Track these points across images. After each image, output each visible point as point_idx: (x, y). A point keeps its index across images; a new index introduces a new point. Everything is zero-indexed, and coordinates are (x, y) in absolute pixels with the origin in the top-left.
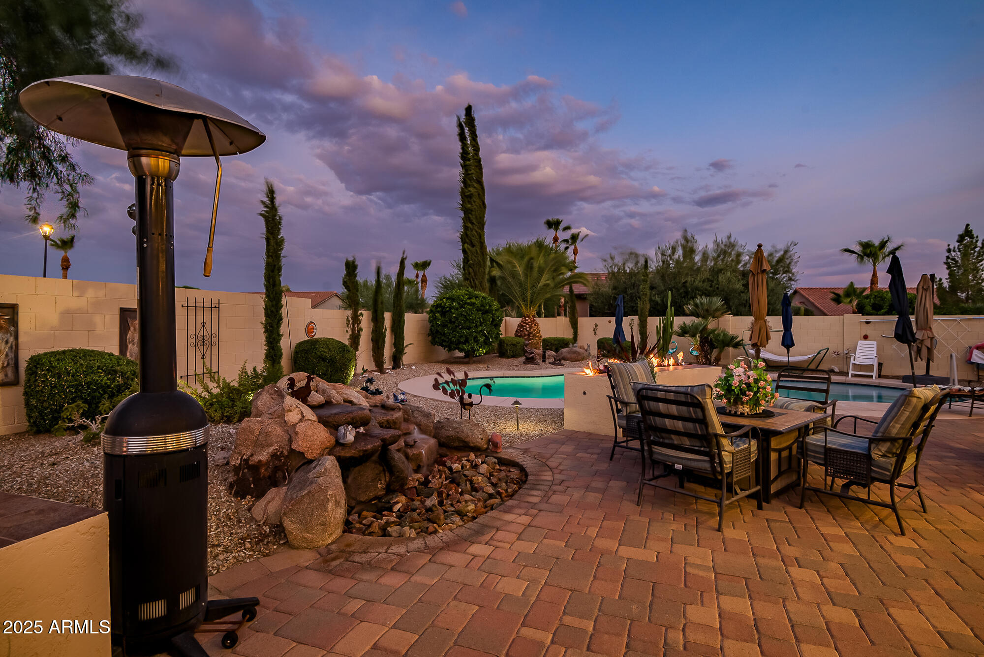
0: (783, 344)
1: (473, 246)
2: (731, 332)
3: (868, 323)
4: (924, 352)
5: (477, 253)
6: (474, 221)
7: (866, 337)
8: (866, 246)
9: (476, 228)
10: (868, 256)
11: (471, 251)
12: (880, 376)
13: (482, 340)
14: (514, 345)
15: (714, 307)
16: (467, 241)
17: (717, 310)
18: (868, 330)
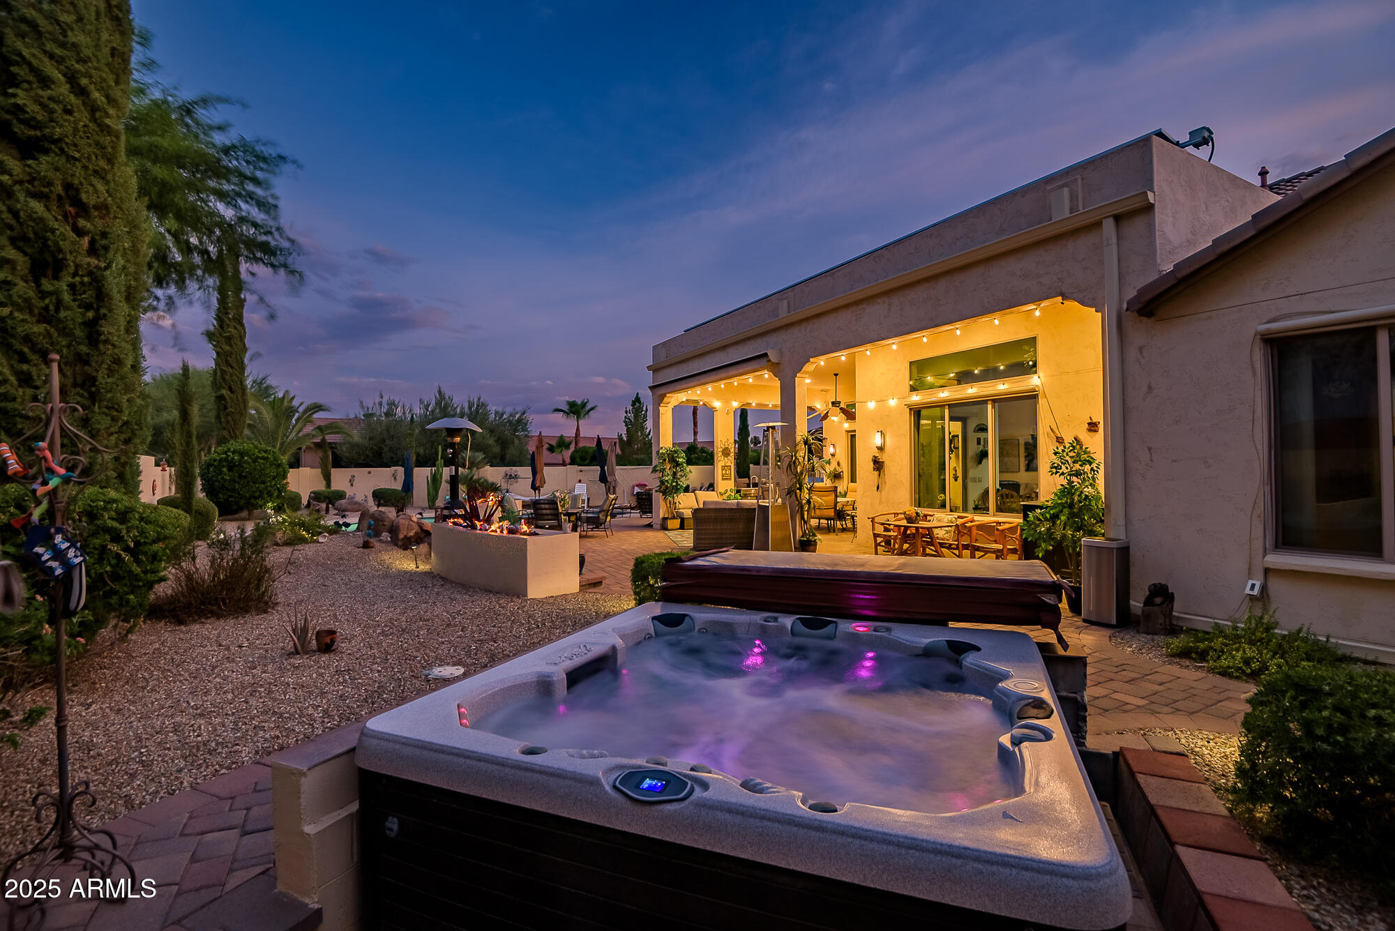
0: (532, 488)
1: (232, 391)
2: (491, 480)
3: (581, 471)
4: (612, 488)
5: (238, 400)
6: (235, 365)
7: (580, 481)
8: (572, 405)
9: (236, 372)
10: (574, 413)
11: (231, 398)
12: (588, 507)
13: (276, 494)
14: (292, 499)
15: (478, 460)
16: (224, 385)
17: (480, 462)
18: (581, 476)
